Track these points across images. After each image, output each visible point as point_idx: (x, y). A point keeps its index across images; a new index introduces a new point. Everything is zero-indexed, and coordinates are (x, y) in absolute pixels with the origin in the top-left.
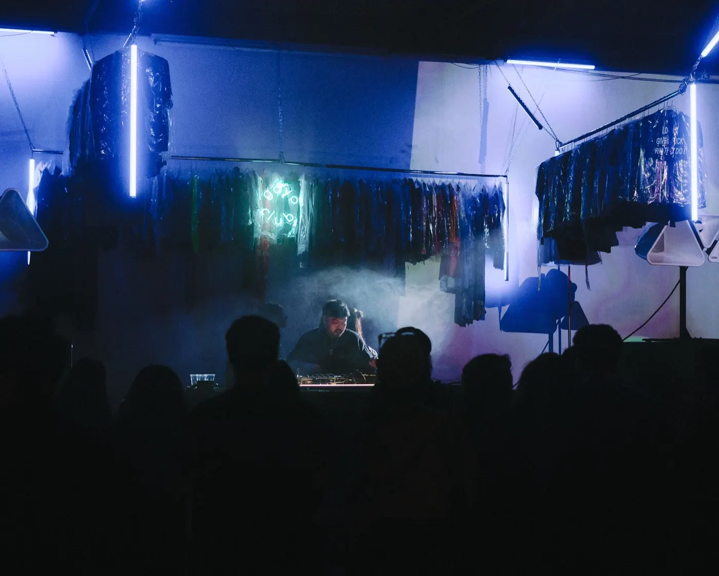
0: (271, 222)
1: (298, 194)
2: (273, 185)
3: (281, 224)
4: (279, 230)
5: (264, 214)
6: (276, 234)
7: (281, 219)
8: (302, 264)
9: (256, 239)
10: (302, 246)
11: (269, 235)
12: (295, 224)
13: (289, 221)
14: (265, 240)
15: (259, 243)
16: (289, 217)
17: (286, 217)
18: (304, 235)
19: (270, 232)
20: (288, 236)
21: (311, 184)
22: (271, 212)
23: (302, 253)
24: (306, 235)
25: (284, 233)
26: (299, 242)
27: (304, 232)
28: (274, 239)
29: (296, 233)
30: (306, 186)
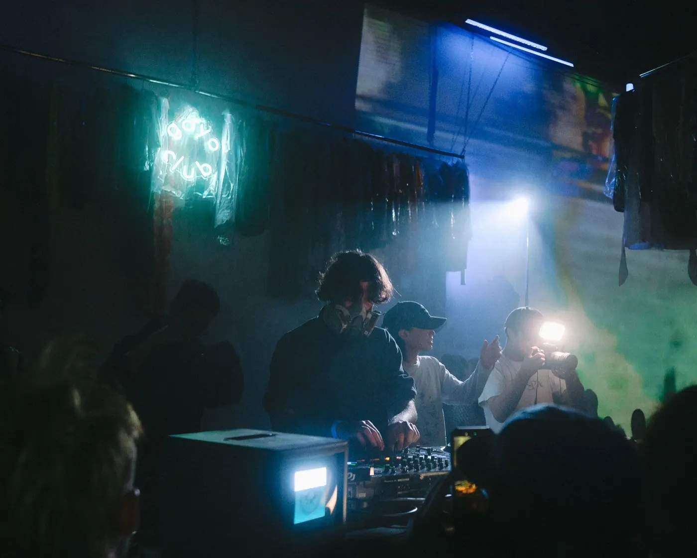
0: (176, 172)
1: (220, 138)
2: (182, 118)
3: (189, 177)
4: (189, 186)
5: (168, 160)
6: (185, 191)
7: (193, 170)
8: (223, 240)
9: (153, 194)
10: (226, 211)
11: (174, 192)
12: (213, 182)
13: (205, 175)
15: (157, 205)
16: (205, 169)
17: (201, 168)
18: (228, 196)
19: (175, 187)
20: (203, 196)
21: (241, 121)
22: (178, 157)
23: (224, 222)
24: (232, 196)
25: (196, 191)
26: (220, 206)
27: (228, 192)
28: (181, 198)
29: (216, 192)
30: (233, 122)
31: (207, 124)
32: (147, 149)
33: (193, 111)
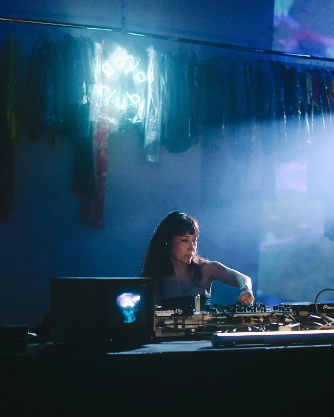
0: (110, 103)
1: (146, 71)
2: (114, 57)
3: (121, 106)
4: (122, 113)
5: (103, 93)
6: (118, 118)
7: (124, 100)
8: (152, 158)
9: (92, 123)
10: (152, 133)
11: (109, 120)
12: (141, 109)
13: (134, 103)
14: (103, 127)
15: (95, 132)
16: (134, 98)
17: (131, 97)
18: (154, 120)
19: (111, 116)
20: (132, 121)
21: (162, 55)
22: (112, 91)
23: (151, 142)
24: (157, 119)
25: (128, 118)
26: (147, 129)
27: (154, 116)
28: (115, 124)
29: (144, 117)
30: (156, 57)
31: (135, 60)
32: (85, 86)
33: (123, 50)
